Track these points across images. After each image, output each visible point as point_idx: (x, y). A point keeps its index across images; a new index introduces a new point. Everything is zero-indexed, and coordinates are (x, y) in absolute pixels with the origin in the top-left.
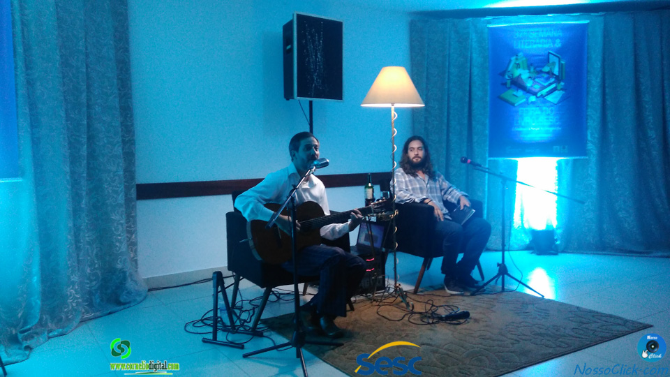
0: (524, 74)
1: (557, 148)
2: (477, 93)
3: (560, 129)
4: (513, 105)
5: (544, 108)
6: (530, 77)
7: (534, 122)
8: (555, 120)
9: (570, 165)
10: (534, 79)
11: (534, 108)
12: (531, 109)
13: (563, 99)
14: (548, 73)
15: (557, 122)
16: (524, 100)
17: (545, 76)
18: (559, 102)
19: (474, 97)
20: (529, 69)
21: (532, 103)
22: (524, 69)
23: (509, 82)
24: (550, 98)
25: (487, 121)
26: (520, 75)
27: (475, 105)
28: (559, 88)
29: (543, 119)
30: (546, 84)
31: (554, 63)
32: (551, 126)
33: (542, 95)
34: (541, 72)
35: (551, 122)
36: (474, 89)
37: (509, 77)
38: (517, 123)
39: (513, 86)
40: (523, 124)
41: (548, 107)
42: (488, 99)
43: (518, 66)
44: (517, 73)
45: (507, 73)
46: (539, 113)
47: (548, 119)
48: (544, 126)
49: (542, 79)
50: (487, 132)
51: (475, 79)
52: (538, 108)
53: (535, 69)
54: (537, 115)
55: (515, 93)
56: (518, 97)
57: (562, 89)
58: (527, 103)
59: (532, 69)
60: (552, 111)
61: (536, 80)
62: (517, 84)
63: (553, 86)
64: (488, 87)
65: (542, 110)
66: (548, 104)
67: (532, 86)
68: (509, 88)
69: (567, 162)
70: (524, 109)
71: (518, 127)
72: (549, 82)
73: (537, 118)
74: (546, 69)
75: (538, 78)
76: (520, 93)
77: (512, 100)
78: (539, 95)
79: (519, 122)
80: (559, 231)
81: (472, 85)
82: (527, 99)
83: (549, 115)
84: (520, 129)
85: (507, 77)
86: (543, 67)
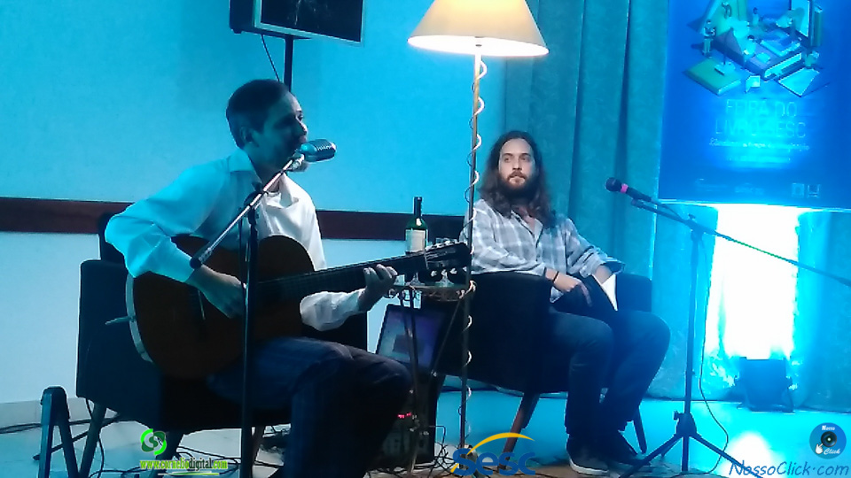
0: (739, 29)
1: (799, 188)
2: (642, 60)
3: (807, 148)
4: (714, 91)
5: (777, 103)
6: (750, 37)
7: (754, 132)
8: (797, 130)
9: (824, 224)
10: (759, 41)
11: (756, 102)
12: (751, 102)
13: (814, 88)
14: (787, 30)
15: (801, 134)
16: (736, 83)
17: (783, 36)
18: (806, 93)
19: (635, 70)
20: (750, 20)
21: (754, 89)
22: (739, 18)
23: (708, 43)
24: (788, 82)
25: (660, 123)
26: (732, 29)
27: (636, 85)
28: (808, 63)
29: (773, 123)
30: (782, 53)
31: (800, 12)
32: (788, 142)
33: (773, 75)
34: (774, 27)
35: (790, 133)
36: (636, 52)
37: (709, 32)
38: (720, 130)
39: (715, 51)
40: (732, 133)
41: (786, 101)
42: (664, 74)
43: (727, 10)
44: (725, 25)
45: (705, 25)
46: (766, 111)
47: (782, 126)
48: (773, 141)
49: (776, 42)
50: (658, 145)
51: (638, 30)
52: (764, 102)
53: (761, 19)
54: (763, 116)
55: (718, 67)
56: (726, 76)
57: (814, 67)
58: (743, 90)
59: (756, 21)
60: (792, 109)
61: (763, 42)
62: (724, 48)
63: (798, 57)
64: (665, 52)
65: (772, 107)
66: (784, 96)
67: (755, 55)
68: (708, 56)
69: (819, 218)
70: (737, 102)
71: (723, 138)
72: (789, 50)
73: (762, 123)
74: (784, 22)
75: (766, 38)
76: (729, 68)
77: (713, 80)
78: (767, 75)
79: (725, 128)
80: (795, 363)
81: (633, 43)
82: (744, 82)
83: (785, 117)
84: (726, 144)
85: (703, 32)
86: (778, 17)
